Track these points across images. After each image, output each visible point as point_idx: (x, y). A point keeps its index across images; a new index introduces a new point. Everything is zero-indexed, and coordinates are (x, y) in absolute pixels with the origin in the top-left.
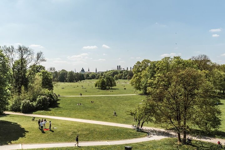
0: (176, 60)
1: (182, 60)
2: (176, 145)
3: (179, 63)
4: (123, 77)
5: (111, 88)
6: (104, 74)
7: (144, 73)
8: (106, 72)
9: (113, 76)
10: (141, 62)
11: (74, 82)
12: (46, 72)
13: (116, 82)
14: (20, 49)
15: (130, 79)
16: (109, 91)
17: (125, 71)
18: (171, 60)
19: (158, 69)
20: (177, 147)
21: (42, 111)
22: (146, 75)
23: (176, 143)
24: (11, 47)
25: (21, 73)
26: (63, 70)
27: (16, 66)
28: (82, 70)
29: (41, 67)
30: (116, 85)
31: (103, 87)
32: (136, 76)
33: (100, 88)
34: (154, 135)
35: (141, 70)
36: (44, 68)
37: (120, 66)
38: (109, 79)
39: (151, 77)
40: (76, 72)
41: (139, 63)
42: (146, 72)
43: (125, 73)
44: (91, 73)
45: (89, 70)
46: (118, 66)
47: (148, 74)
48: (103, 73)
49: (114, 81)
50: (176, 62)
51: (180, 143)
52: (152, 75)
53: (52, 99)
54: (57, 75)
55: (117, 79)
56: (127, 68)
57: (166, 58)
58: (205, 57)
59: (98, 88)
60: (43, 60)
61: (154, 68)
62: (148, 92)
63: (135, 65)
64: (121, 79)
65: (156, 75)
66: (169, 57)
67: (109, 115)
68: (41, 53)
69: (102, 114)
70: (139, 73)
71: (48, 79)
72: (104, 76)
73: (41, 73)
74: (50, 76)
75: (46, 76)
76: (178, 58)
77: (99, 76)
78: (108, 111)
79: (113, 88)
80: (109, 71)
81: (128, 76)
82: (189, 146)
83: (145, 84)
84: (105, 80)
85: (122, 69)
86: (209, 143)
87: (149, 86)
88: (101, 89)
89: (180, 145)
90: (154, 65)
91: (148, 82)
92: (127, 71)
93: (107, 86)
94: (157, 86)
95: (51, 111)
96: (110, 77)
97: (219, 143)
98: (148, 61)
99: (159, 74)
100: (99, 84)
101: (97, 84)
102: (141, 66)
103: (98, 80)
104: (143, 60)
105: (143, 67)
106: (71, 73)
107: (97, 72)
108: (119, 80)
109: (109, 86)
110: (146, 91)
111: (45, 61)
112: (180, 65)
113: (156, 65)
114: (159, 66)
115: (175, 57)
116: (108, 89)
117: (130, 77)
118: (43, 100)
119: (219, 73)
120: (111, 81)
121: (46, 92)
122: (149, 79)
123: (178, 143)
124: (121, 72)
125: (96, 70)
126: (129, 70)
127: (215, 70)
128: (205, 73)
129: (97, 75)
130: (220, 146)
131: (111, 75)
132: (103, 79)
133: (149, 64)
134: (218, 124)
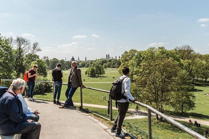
0: (160, 50)
1: (166, 50)
2: (154, 122)
3: (163, 53)
4: (112, 66)
5: (100, 76)
6: (93, 63)
7: (130, 62)
8: (95, 61)
9: (102, 65)
10: (128, 52)
11: (65, 70)
12: (41, 61)
13: (105, 70)
14: (18, 39)
15: (118, 67)
16: (98, 79)
17: (114, 60)
18: (155, 50)
19: (144, 58)
20: (155, 123)
21: (39, 95)
22: (132, 64)
23: (154, 121)
24: (10, 38)
25: (19, 62)
26: (54, 59)
27: (15, 55)
28: (72, 59)
29: (35, 56)
30: (105, 73)
31: (93, 75)
32: (124, 65)
33: (90, 75)
34: (136, 115)
35: (128, 59)
36: (38, 57)
37: (109, 55)
38: (99, 67)
39: (137, 66)
40: (67, 61)
41: (126, 52)
42: (133, 61)
43: (113, 62)
44: (81, 61)
45: (79, 59)
46: (107, 55)
47: (134, 63)
48: (92, 61)
49: (103, 69)
50: (161, 52)
51: (158, 121)
52: (138, 64)
53: (47, 85)
54: (48, 63)
55: (106, 67)
56: (116, 57)
57: (151, 48)
58: (189, 47)
59: (88, 75)
60: (39, 50)
61: (140, 58)
62: (134, 79)
63: (122, 55)
64: (109, 67)
65: (141, 64)
66: (154, 48)
67: (98, 100)
68: (37, 43)
69: (92, 98)
70: (126, 62)
71: (42, 67)
72: (93, 64)
73: (36, 61)
74: (44, 64)
75: (41, 65)
76: (162, 48)
77: (88, 65)
78: (97, 96)
79: (102, 75)
80: (99, 60)
81: (116, 64)
82: (165, 123)
83: (132, 72)
84: (95, 68)
85: (111, 58)
86: (183, 121)
87: (135, 74)
88: (91, 77)
89: (157, 122)
90: (140, 55)
91: (134, 70)
92: (116, 60)
93: (96, 74)
94: (142, 74)
95: (47, 95)
96: (100, 65)
97: (190, 121)
98: (135, 51)
99: (144, 63)
100: (89, 72)
101: (87, 72)
102: (129, 56)
103: (88, 68)
104: (131, 50)
105: (130, 57)
106: (62, 61)
107: (87, 60)
108: (108, 68)
109: (98, 73)
110: (132, 78)
111: (41, 51)
112: (164, 55)
113: (142, 55)
114: (145, 55)
115: (159, 48)
116: (97, 77)
117: (118, 65)
118: (39, 86)
119: (201, 63)
120: (100, 69)
121: (42, 79)
122: (135, 67)
123: (156, 121)
124: (110, 61)
125: (86, 59)
126: (118, 59)
127: (197, 60)
128: (187, 62)
129: (86, 63)
130: (191, 124)
131: (100, 64)
132: (93, 68)
133: (136, 54)
134: (192, 106)
